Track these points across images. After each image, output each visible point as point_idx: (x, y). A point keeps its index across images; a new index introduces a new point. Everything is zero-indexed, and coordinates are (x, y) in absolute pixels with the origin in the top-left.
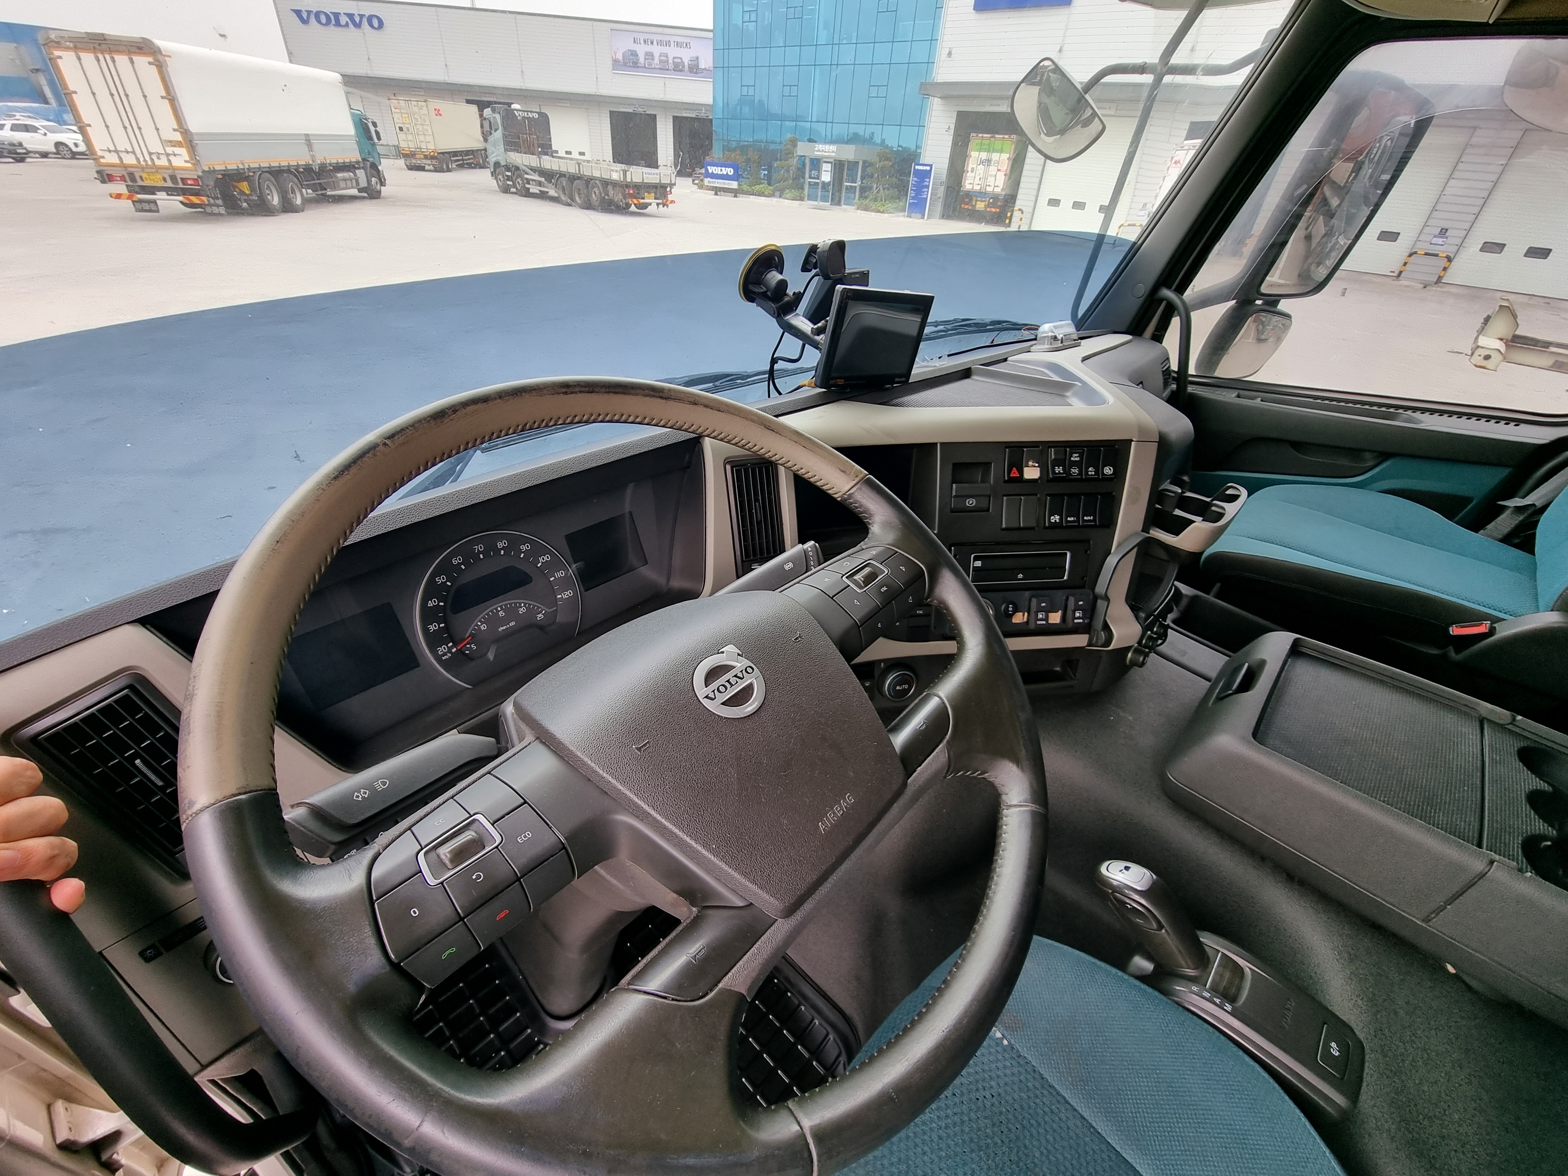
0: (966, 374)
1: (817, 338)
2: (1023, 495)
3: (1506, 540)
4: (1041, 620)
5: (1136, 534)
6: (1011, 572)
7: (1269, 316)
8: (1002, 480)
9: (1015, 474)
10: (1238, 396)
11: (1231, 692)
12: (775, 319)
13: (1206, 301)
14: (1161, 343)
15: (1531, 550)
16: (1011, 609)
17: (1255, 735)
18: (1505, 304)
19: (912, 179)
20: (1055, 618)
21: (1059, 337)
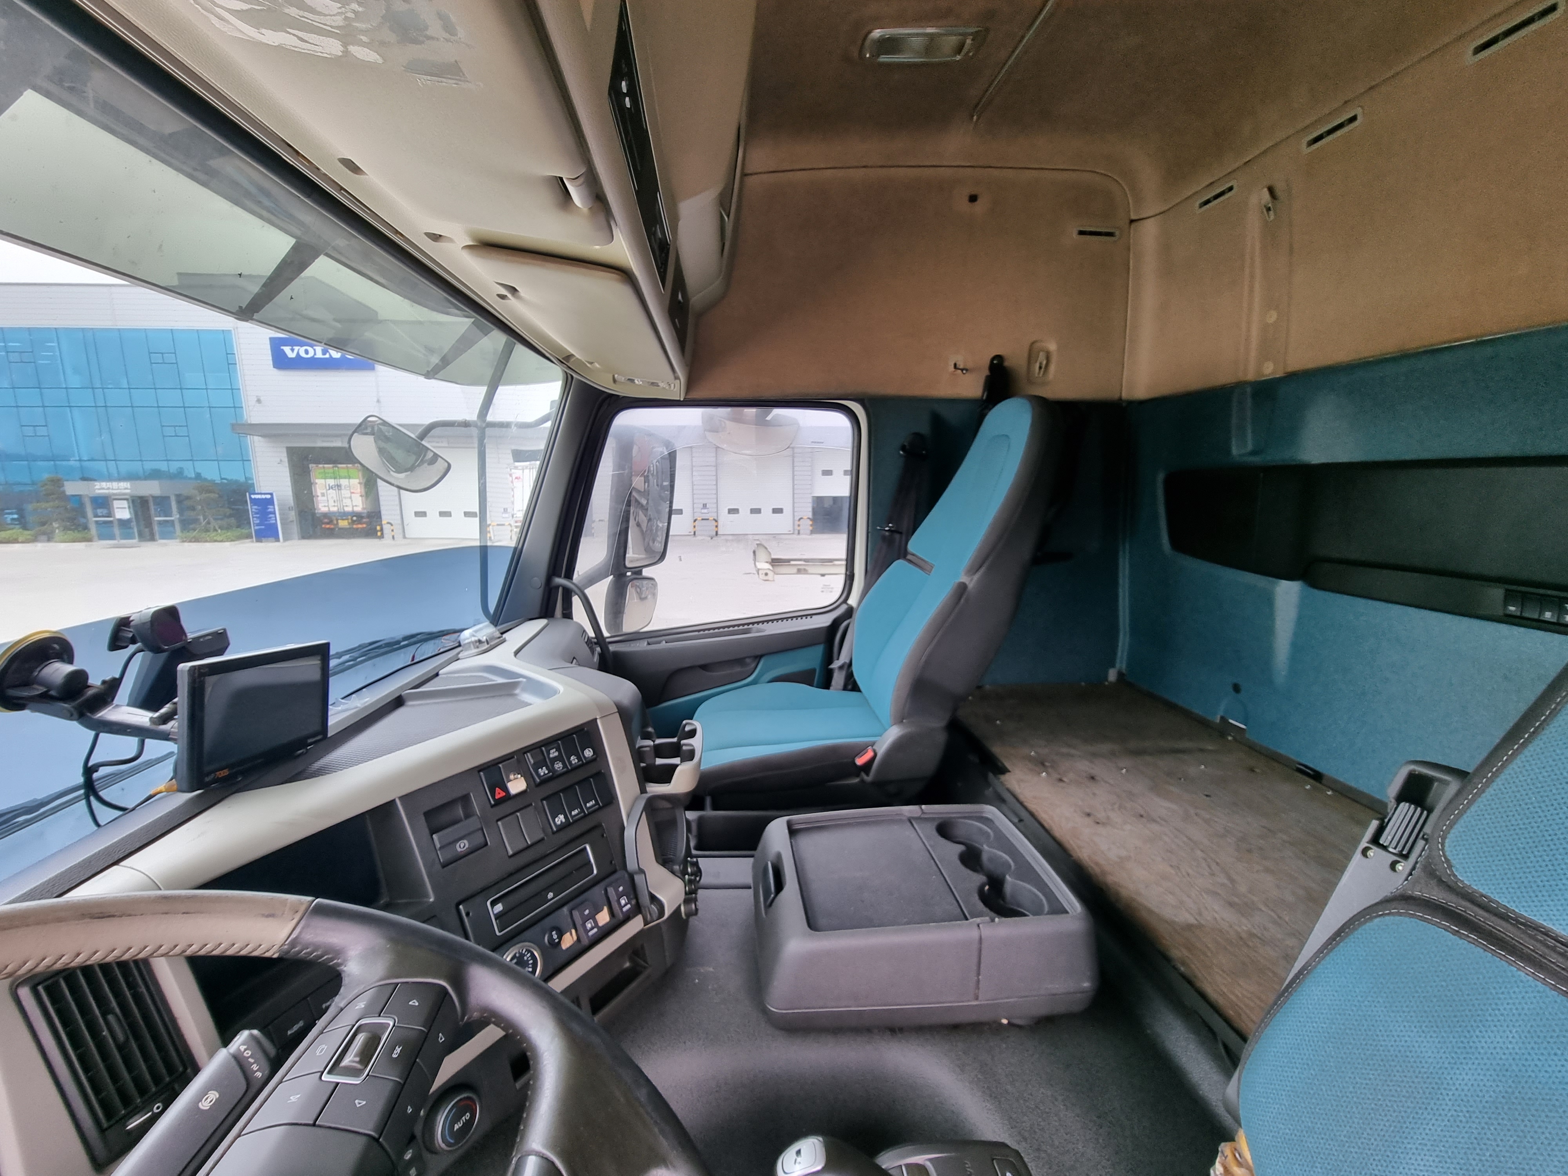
0: (398, 702)
1: (163, 727)
2: (518, 811)
3: (845, 688)
4: (592, 929)
5: (636, 799)
6: (540, 897)
7: (640, 581)
8: (489, 806)
9: (499, 794)
10: (649, 644)
11: (772, 896)
12: (75, 724)
13: (592, 580)
14: (572, 619)
15: (859, 690)
16: (555, 937)
17: (810, 925)
18: (758, 542)
19: (251, 508)
20: (603, 917)
21: (484, 639)
